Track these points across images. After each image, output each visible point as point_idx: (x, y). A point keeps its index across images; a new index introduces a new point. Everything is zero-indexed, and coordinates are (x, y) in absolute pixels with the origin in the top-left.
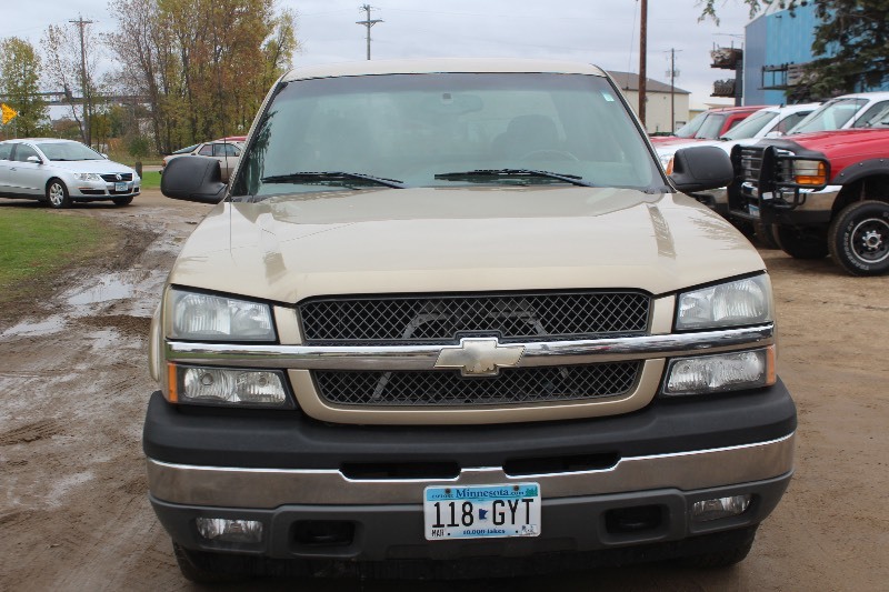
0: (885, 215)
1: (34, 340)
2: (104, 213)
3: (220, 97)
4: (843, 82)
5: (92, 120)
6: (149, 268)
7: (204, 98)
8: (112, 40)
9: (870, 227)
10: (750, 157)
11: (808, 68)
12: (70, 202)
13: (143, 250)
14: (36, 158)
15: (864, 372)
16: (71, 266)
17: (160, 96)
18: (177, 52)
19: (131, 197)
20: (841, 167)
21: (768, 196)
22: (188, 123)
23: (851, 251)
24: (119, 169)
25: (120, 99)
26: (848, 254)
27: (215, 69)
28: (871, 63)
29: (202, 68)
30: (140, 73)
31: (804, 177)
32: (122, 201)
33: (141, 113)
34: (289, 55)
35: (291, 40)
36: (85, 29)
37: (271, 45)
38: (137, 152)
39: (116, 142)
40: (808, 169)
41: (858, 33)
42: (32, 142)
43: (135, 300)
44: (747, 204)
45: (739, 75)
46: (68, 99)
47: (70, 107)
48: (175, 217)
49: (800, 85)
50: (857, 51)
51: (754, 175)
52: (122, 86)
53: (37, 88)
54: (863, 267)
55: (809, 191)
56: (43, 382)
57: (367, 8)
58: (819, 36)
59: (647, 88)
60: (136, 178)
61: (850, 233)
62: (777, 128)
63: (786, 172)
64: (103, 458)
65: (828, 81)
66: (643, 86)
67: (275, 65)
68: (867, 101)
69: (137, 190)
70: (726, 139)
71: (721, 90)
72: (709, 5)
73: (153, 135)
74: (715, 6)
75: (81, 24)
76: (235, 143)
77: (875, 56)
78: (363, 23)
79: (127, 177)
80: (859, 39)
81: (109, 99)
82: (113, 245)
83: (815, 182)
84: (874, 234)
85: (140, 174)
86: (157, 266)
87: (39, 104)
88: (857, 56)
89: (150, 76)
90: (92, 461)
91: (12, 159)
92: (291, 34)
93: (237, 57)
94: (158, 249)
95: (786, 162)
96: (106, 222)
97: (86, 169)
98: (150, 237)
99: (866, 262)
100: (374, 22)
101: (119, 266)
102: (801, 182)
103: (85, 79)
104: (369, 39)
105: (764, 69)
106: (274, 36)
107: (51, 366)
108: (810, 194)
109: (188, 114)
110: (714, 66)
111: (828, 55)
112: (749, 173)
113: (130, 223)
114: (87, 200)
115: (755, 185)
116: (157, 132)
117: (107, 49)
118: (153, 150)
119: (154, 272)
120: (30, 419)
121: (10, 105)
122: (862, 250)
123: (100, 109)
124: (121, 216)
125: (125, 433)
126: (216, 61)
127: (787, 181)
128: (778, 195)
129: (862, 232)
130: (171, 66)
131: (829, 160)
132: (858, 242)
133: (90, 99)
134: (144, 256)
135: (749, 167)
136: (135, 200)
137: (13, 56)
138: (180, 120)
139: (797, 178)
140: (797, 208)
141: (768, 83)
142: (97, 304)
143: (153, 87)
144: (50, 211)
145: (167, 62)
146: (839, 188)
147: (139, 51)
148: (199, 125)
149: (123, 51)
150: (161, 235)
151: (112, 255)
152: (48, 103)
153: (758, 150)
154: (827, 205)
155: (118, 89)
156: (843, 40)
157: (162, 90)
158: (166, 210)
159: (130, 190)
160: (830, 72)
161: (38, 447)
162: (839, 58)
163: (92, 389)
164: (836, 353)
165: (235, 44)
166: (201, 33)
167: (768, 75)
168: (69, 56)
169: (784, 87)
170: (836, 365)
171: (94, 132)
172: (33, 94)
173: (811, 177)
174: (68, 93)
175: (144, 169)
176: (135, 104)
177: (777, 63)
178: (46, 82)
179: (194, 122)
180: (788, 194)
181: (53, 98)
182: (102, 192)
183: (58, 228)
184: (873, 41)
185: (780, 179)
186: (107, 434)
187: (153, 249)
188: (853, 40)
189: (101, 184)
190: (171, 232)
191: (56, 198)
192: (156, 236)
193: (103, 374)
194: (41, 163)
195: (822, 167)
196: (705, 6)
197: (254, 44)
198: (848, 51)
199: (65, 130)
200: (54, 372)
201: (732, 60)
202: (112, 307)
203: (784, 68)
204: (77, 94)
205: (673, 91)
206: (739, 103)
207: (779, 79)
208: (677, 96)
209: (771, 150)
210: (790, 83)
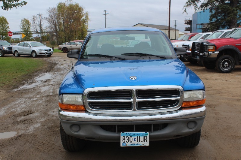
0: (229, 58)
1: (28, 89)
2: (45, 59)
3: (71, 31)
4: (216, 27)
5: (42, 37)
6: (55, 72)
7: (68, 32)
8: (47, 19)
9: (226, 61)
10: (197, 45)
11: (208, 24)
12: (37, 56)
13: (54, 67)
14: (29, 46)
15: (227, 97)
16: (36, 71)
17: (58, 31)
18: (62, 21)
19: (51, 55)
20: (219, 47)
21: (201, 54)
22: (64, 37)
23: (221, 67)
24: (48, 48)
25: (50, 32)
26: (220, 68)
27: (70, 25)
28: (223, 23)
29: (67, 25)
30: (53, 26)
31: (210, 50)
32: (49, 56)
33: (54, 35)
34: (87, 22)
35: (88, 18)
36: (41, 16)
37: (83, 19)
38: (53, 44)
39: (48, 42)
40: (211, 48)
41: (220, 16)
42: (28, 42)
43: (51, 79)
44: (196, 56)
45: (191, 26)
46: (37, 32)
47: (37, 34)
48: (61, 59)
49: (206, 28)
50: (219, 20)
51: (198, 49)
52: (49, 29)
53: (30, 30)
54: (224, 71)
55: (212, 53)
56: (28, 100)
57: (105, 11)
58: (211, 17)
59: (170, 29)
60: (52, 50)
61: (221, 63)
62: (202, 38)
63: (206, 48)
64: (43, 120)
66: (169, 29)
67: (84, 24)
68: (224, 32)
69: (52, 53)
70: (190, 41)
71: (187, 29)
72: (185, 10)
73: (56, 40)
74: (186, 10)
75: (40, 15)
76: (75, 42)
77: (224, 21)
78: (104, 14)
79: (50, 50)
80: (220, 17)
81: (46, 32)
82: (46, 66)
83: (213, 51)
84: (227, 63)
85: (53, 49)
86: (57, 71)
87: (30, 33)
88: (220, 21)
89: (55, 27)
90: (40, 121)
91: (24, 46)
92: (88, 17)
93: (75, 22)
94: (57, 67)
95: (206, 46)
96: (45, 61)
97: (40, 48)
98: (55, 64)
99: (225, 69)
100: (107, 14)
101: (48, 71)
102: (209, 51)
103: (41, 28)
104: (106, 18)
105: (197, 25)
106: (84, 17)
107: (31, 96)
108: (212, 54)
109: (64, 36)
110: (185, 24)
111: (213, 21)
112: (196, 49)
113: (50, 61)
114: (41, 55)
115: (198, 51)
116: (57, 40)
117: (46, 21)
118: (56, 44)
119: (56, 73)
120: (25, 110)
121: (24, 34)
122: (224, 67)
123: (44, 35)
124: (49, 59)
125: (48, 113)
126: (71, 23)
127: (206, 51)
128: (204, 54)
129: (224, 62)
130: (60, 24)
131: (216, 45)
132: (223, 65)
133: (42, 32)
134: (54, 69)
135: (197, 47)
136: (52, 55)
137: (25, 23)
138: (62, 37)
139: (208, 50)
140: (209, 57)
141: (198, 28)
142: (43, 80)
143: (56, 30)
144: (32, 58)
145: (59, 24)
146: (218, 52)
147: (53, 21)
148: (67, 37)
149: (49, 21)
150: (58, 64)
151: (46, 69)
152: (33, 33)
153: (199, 43)
154: (216, 56)
155: (49, 30)
156: (216, 18)
157: (58, 30)
158: (59, 58)
159: (51, 53)
160: (213, 25)
161: (27, 117)
162: (215, 22)
163: (41, 102)
164: (220, 92)
165: (75, 19)
166: (67, 17)
167: (198, 26)
168: (37, 22)
169: (202, 29)
170: (221, 95)
171: (43, 40)
172: (29, 31)
173: (212, 50)
174: (37, 31)
175: (54, 48)
176: (52, 33)
177: (200, 23)
178: (32, 29)
179: (66, 37)
180: (206, 53)
181: (34, 32)
182: (44, 54)
183: (33, 62)
184: (223, 18)
185: (204, 50)
186: (44, 113)
187: (56, 67)
188: (219, 18)
189: (44, 52)
190: (60, 63)
191: (34, 55)
192: (57, 64)
193: (44, 98)
194: (30, 47)
195: (214, 47)
196: (184, 10)
197: (79, 20)
198: (218, 20)
199: (36, 39)
200: (32, 98)
201: (189, 22)
202: (46, 81)
203: (202, 24)
204: (39, 31)
205: (175, 30)
206: (191, 32)
207: (200, 27)
208: (176, 31)
209: (202, 43)
210: (203, 28)
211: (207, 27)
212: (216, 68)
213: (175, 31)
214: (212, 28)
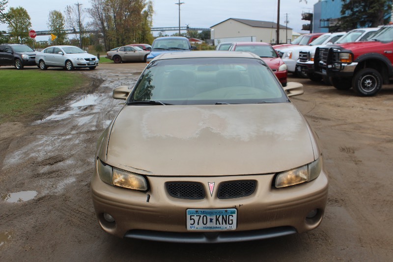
0: (374, 74)
1: (58, 121)
2: (85, 72)
3: (127, 30)
4: (352, 25)
5: (83, 39)
6: (101, 93)
7: (121, 31)
8: (89, 11)
9: (367, 78)
10: (322, 52)
11: (339, 20)
12: (73, 68)
13: (99, 86)
14: (61, 53)
15: (373, 136)
16: (72, 92)
17: (106, 30)
18: (112, 15)
19: (95, 66)
20: (357, 56)
21: (330, 66)
22: (116, 39)
23: (360, 87)
24: (91, 56)
25: (93, 32)
26: (359, 88)
27: (125, 21)
28: (362, 18)
29: (120, 21)
30: (99, 22)
31: (344, 59)
32: (92, 68)
33: (100, 36)
34: (151, 15)
35: (152, 10)
36: (80, 7)
37: (145, 12)
38: (98, 50)
39: (91, 47)
40: (345, 56)
41: (357, 7)
42: (60, 47)
43: (95, 105)
44: (322, 69)
45: (311, 22)
46: (75, 32)
47: (75, 34)
48: (111, 74)
49: (336, 26)
50: (357, 14)
51: (324, 58)
52: (93, 27)
53: (63, 28)
54: (365, 93)
55: (346, 65)
56: (58, 138)
58: (343, 8)
59: (280, 27)
60: (97, 59)
61: (360, 80)
62: (330, 41)
63: (337, 57)
64: (79, 172)
65: (347, 25)
66: (278, 27)
67: (146, 19)
68: (365, 31)
69: (97, 64)
70: (311, 45)
71: (305, 28)
73: (104, 44)
75: (78, 5)
76: (132, 46)
77: (364, 15)
78: (177, 4)
79: (94, 59)
80: (357, 9)
81: (88, 32)
82: (88, 84)
83: (348, 61)
84: (369, 81)
85: (99, 58)
86: (104, 92)
87: (64, 34)
88: (357, 15)
89: (102, 23)
90: (75, 173)
91: (53, 53)
92: (152, 8)
93: (133, 16)
94: (104, 86)
95: (337, 54)
96: (85, 76)
97: (80, 56)
98: (101, 81)
99: (366, 91)
100: (181, 3)
101: (90, 92)
102: (343, 61)
103: (80, 25)
104: (180, 10)
105: (321, 20)
106: (146, 9)
107: (62, 132)
108: (346, 66)
109: (116, 37)
110: (302, 19)
111: (346, 15)
112: (322, 58)
113: (94, 76)
114: (80, 67)
115: (324, 62)
116: (105, 43)
117: (88, 15)
118: (104, 49)
119: (102, 94)
120: (52, 154)
121: (54, 34)
122: (365, 87)
123: (87, 35)
124: (91, 73)
125: (89, 160)
126: (126, 17)
127: (337, 61)
128: (334, 66)
129: (365, 80)
130: (110, 19)
131: (353, 53)
132: (363, 84)
133: (82, 32)
134: (99, 88)
135: (322, 56)
136: (97, 68)
137: (55, 17)
138: (113, 39)
139: (341, 60)
140: (341, 71)
141: (322, 25)
143: (104, 27)
144: (67, 72)
145: (108, 18)
146: (357, 63)
147: (99, 14)
148: (120, 39)
149: (93, 14)
150: (106, 80)
151: (87, 88)
152: (67, 33)
153: (326, 49)
154: (352, 70)
155: (92, 28)
156: (352, 10)
157: (107, 28)
158: (107, 71)
159: (95, 64)
160: (347, 21)
161: (55, 167)
162: (350, 16)
163: (77, 142)
164: (361, 127)
165: (132, 12)
166: (121, 8)
167: (322, 23)
168: (74, 16)
169: (328, 27)
170: (362, 133)
171: (82, 44)
172: (62, 30)
173: (346, 60)
174: (74, 30)
175: (101, 56)
176: (98, 33)
177: (326, 18)
178: (66, 26)
179: (118, 39)
180: (337, 65)
181: (70, 32)
182: (85, 65)
183: (69, 78)
184: (363, 10)
185: (335, 60)
186: (82, 160)
187: (102, 85)
188: (356, 10)
189: (85, 62)
190: (109, 79)
191: (69, 67)
192: (104, 81)
193: (82, 135)
194: (63, 54)
195: (350, 55)
197: (139, 12)
198: (354, 13)
199: (74, 43)
200: (63, 135)
201: (308, 17)
202: (86, 108)
203: (328, 20)
204: (78, 30)
205: (287, 28)
206: (311, 33)
207: (326, 24)
208: (288, 30)
209: (331, 49)
210: (330, 25)
211: (338, 25)
212: (352, 88)
213: (285, 30)
214: (345, 25)
